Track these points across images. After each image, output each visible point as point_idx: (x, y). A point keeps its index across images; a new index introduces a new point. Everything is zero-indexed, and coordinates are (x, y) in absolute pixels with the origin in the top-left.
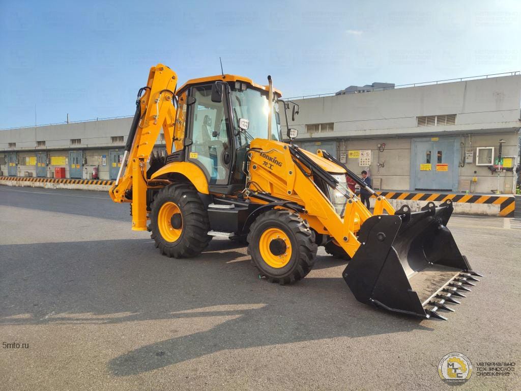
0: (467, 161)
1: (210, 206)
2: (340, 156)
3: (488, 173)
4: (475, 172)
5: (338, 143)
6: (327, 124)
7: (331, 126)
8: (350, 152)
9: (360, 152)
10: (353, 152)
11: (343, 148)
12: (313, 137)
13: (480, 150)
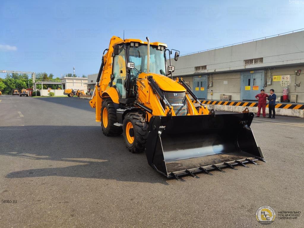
1: (117, 110)
2: (267, 80)
5: (265, 71)
6: (258, 59)
7: (261, 60)
8: (274, 77)
9: (282, 77)
10: (276, 77)
11: (269, 74)
12: (246, 68)
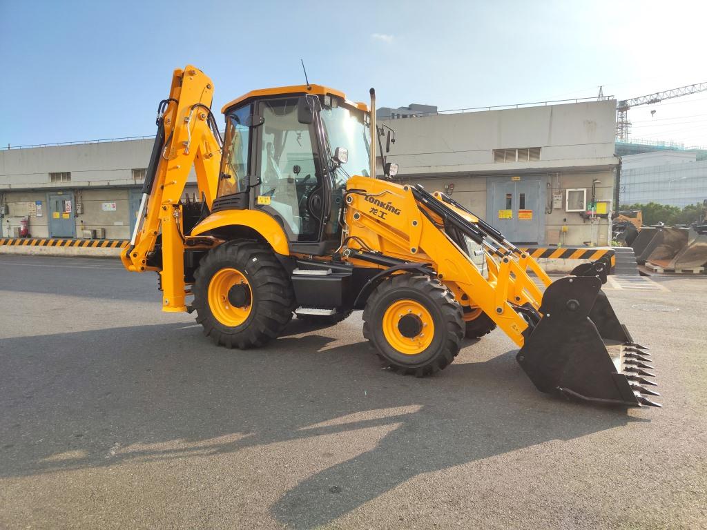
0: (555, 206)
3: (580, 221)
4: (565, 220)
13: (570, 192)
